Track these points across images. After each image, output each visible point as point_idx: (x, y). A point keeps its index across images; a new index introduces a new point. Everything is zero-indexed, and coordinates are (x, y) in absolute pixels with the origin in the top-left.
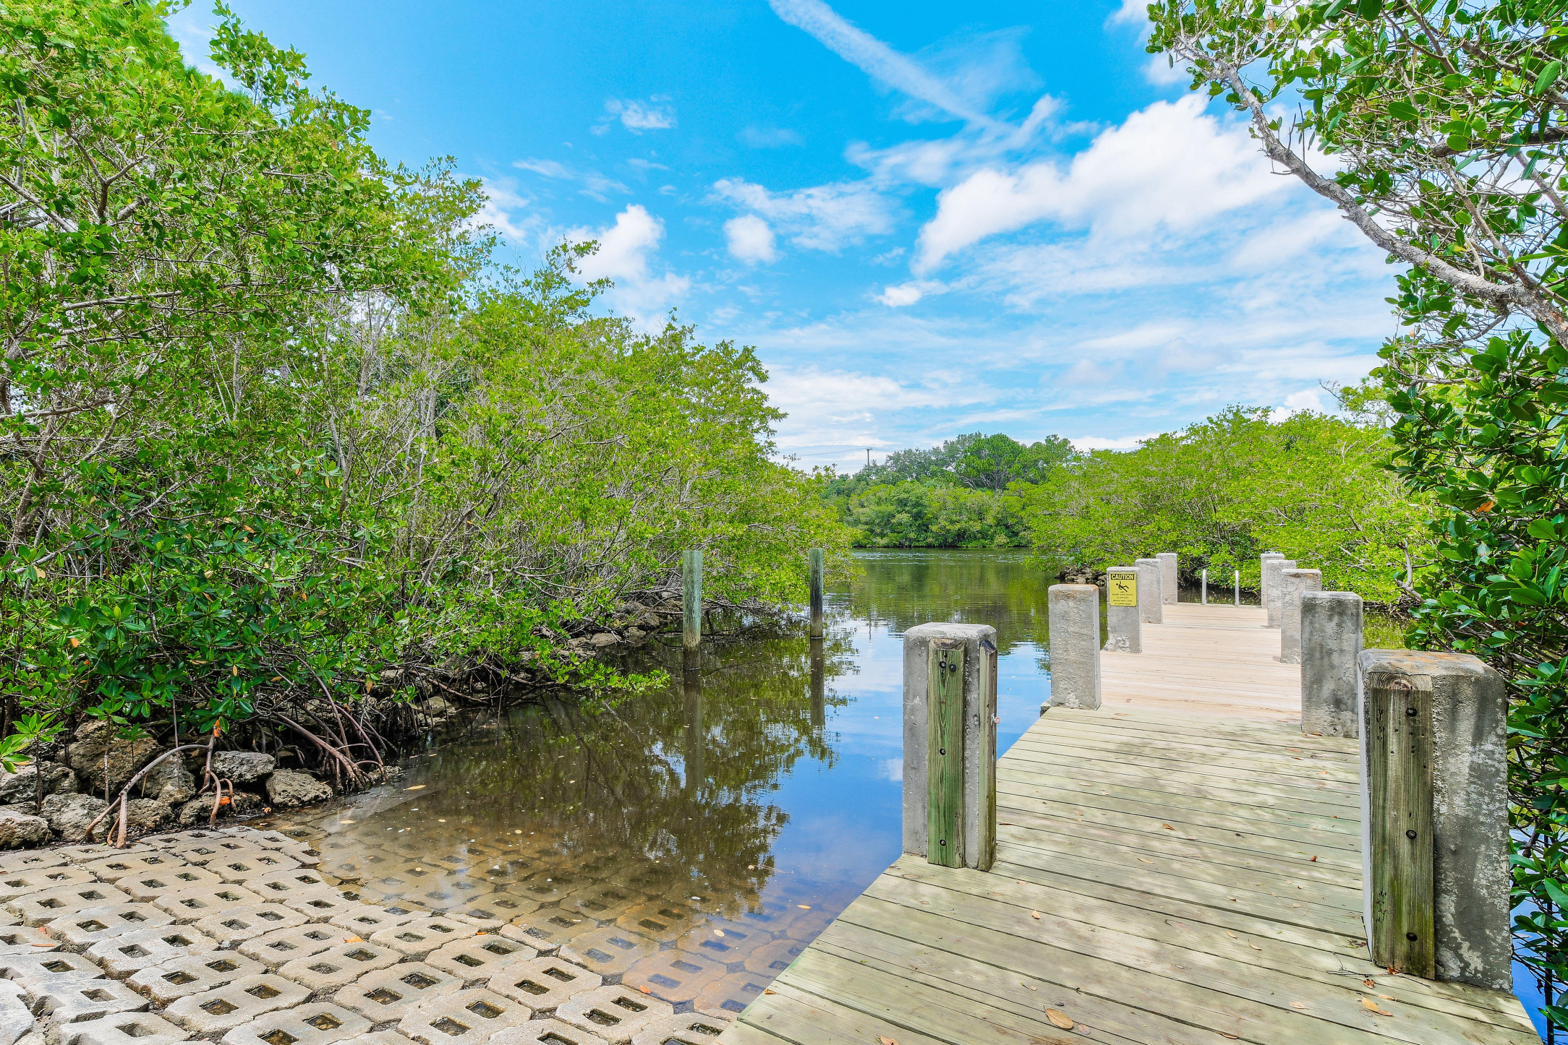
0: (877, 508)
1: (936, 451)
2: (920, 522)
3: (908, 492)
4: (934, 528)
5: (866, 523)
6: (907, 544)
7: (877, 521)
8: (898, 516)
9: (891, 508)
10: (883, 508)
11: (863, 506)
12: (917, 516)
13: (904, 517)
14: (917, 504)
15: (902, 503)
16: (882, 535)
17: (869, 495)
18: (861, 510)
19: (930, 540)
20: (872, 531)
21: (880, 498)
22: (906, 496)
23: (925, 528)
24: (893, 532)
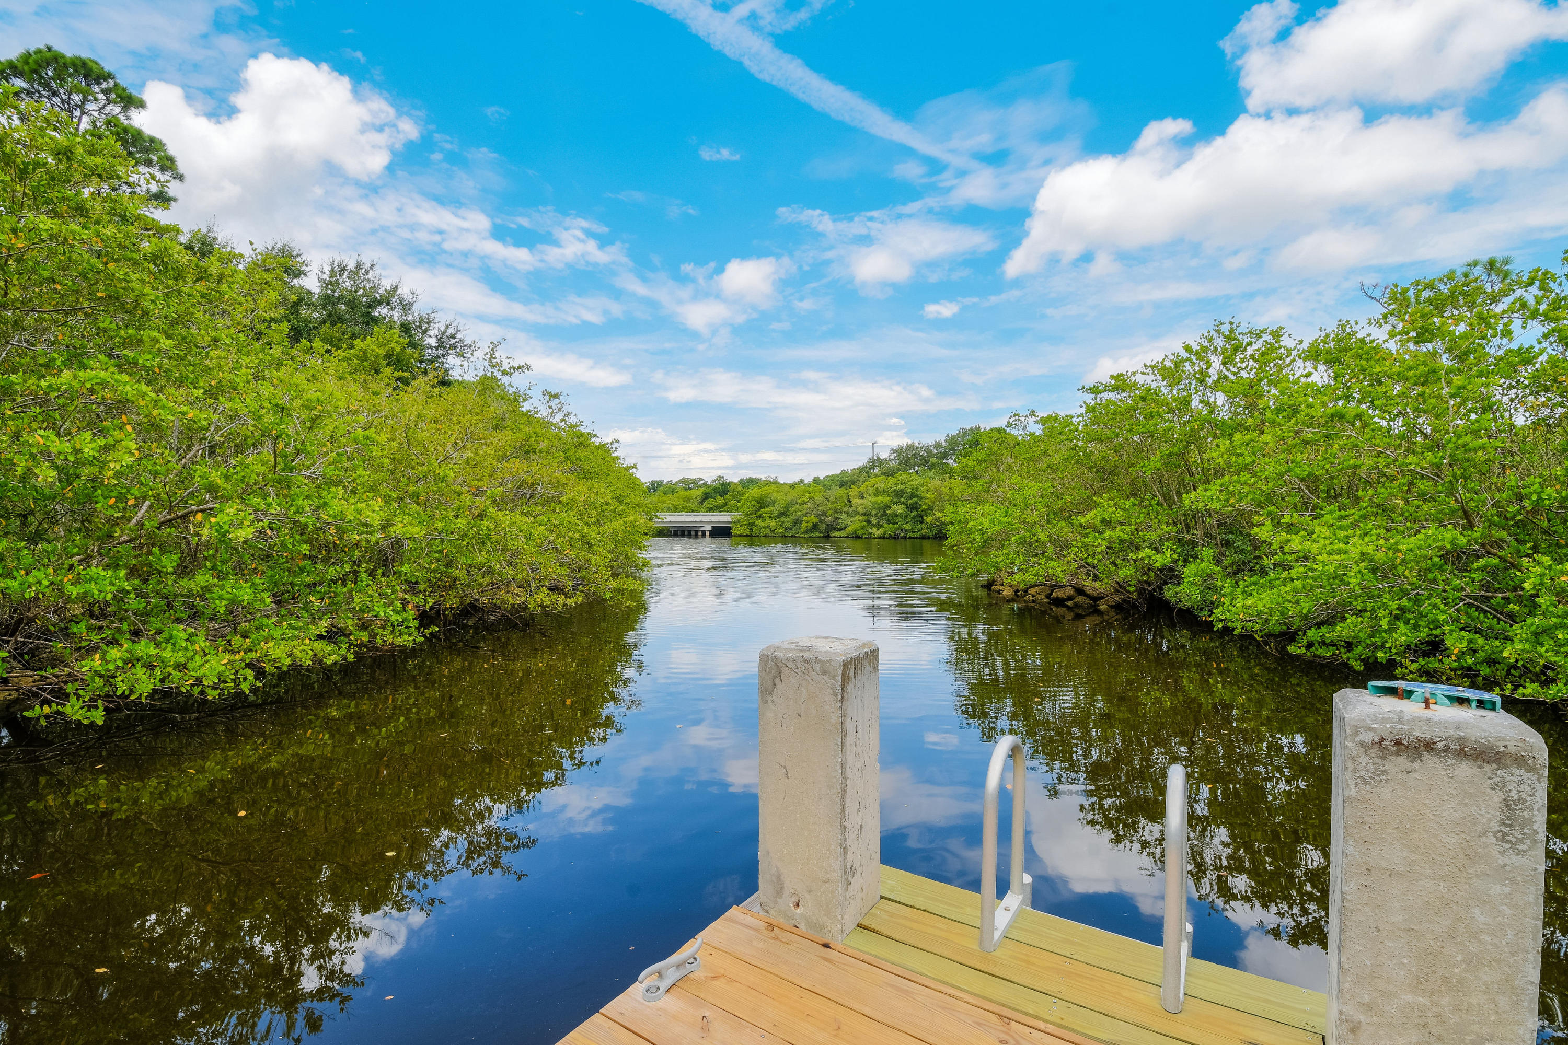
0: (873, 499)
1: (938, 445)
2: (915, 513)
3: (905, 484)
4: (928, 519)
5: (864, 514)
6: (902, 535)
7: (874, 512)
8: (894, 507)
9: (886, 499)
10: (880, 499)
11: (862, 498)
12: (912, 508)
13: (900, 509)
14: (912, 496)
15: (898, 494)
16: (879, 526)
17: (868, 486)
18: (859, 501)
19: (924, 531)
20: (869, 522)
21: (877, 489)
22: (902, 487)
23: (920, 519)
24: (889, 522)
